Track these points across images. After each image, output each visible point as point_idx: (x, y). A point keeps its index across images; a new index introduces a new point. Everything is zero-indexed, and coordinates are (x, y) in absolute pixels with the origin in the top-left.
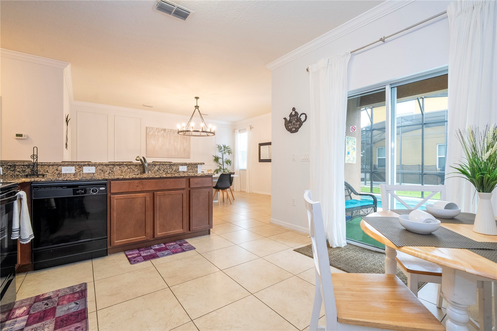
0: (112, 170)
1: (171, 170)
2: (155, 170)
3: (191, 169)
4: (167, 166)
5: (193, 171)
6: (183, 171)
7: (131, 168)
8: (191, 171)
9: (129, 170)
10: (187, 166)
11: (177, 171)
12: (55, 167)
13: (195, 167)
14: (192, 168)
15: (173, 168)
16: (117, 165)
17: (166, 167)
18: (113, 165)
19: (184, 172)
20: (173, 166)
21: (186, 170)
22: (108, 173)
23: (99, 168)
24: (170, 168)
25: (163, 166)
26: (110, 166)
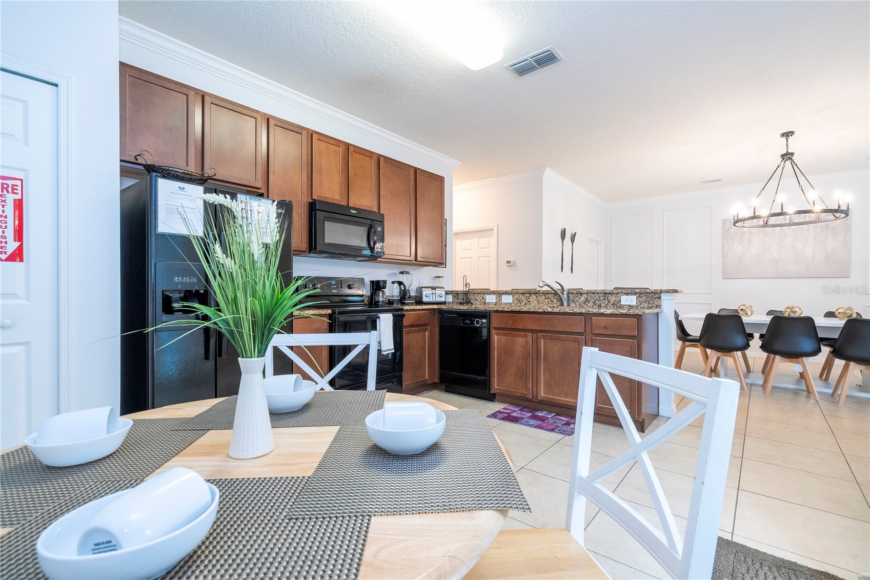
0: (528, 300)
1: (607, 302)
2: (580, 301)
3: (645, 302)
4: (599, 295)
5: (651, 305)
6: (628, 305)
7: (549, 298)
8: (646, 305)
9: (546, 300)
10: (637, 295)
11: (618, 304)
12: (482, 295)
13: (656, 298)
14: (648, 299)
15: (609, 299)
16: (533, 293)
17: (597, 297)
18: (529, 293)
19: (631, 307)
20: (610, 296)
21: (635, 304)
22: (524, 303)
23: (516, 297)
24: (604, 299)
25: (593, 296)
26: (526, 295)
